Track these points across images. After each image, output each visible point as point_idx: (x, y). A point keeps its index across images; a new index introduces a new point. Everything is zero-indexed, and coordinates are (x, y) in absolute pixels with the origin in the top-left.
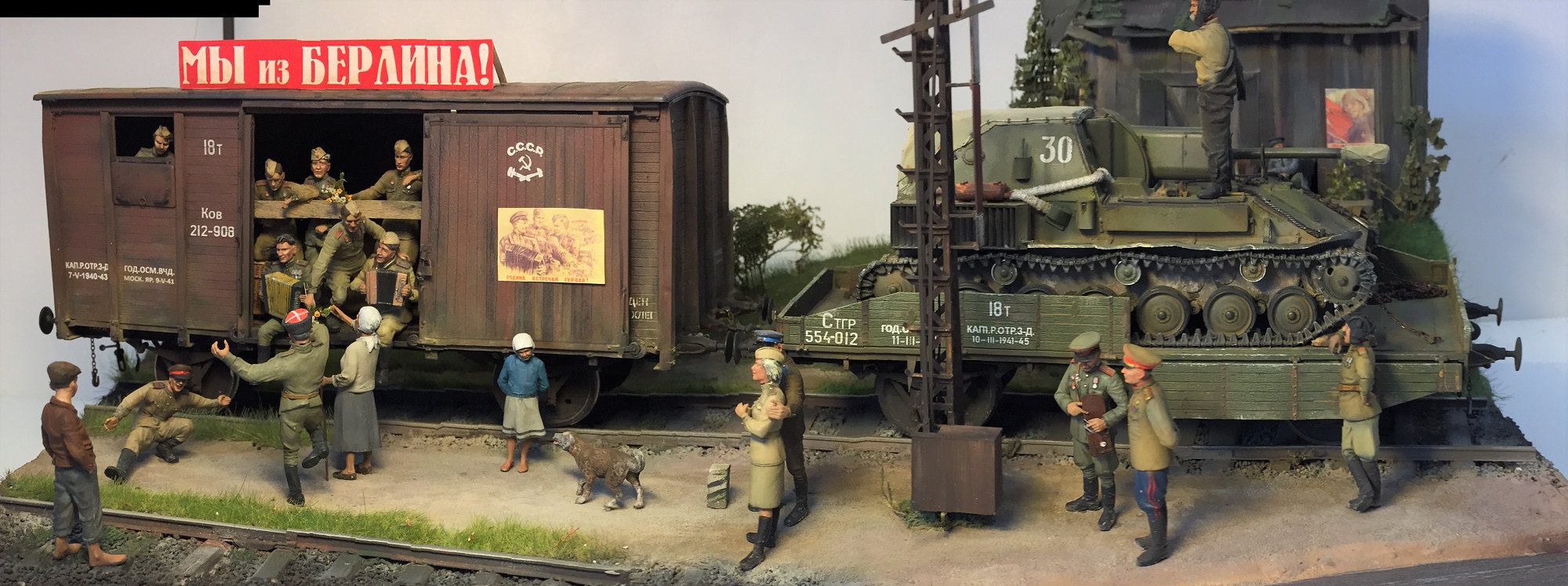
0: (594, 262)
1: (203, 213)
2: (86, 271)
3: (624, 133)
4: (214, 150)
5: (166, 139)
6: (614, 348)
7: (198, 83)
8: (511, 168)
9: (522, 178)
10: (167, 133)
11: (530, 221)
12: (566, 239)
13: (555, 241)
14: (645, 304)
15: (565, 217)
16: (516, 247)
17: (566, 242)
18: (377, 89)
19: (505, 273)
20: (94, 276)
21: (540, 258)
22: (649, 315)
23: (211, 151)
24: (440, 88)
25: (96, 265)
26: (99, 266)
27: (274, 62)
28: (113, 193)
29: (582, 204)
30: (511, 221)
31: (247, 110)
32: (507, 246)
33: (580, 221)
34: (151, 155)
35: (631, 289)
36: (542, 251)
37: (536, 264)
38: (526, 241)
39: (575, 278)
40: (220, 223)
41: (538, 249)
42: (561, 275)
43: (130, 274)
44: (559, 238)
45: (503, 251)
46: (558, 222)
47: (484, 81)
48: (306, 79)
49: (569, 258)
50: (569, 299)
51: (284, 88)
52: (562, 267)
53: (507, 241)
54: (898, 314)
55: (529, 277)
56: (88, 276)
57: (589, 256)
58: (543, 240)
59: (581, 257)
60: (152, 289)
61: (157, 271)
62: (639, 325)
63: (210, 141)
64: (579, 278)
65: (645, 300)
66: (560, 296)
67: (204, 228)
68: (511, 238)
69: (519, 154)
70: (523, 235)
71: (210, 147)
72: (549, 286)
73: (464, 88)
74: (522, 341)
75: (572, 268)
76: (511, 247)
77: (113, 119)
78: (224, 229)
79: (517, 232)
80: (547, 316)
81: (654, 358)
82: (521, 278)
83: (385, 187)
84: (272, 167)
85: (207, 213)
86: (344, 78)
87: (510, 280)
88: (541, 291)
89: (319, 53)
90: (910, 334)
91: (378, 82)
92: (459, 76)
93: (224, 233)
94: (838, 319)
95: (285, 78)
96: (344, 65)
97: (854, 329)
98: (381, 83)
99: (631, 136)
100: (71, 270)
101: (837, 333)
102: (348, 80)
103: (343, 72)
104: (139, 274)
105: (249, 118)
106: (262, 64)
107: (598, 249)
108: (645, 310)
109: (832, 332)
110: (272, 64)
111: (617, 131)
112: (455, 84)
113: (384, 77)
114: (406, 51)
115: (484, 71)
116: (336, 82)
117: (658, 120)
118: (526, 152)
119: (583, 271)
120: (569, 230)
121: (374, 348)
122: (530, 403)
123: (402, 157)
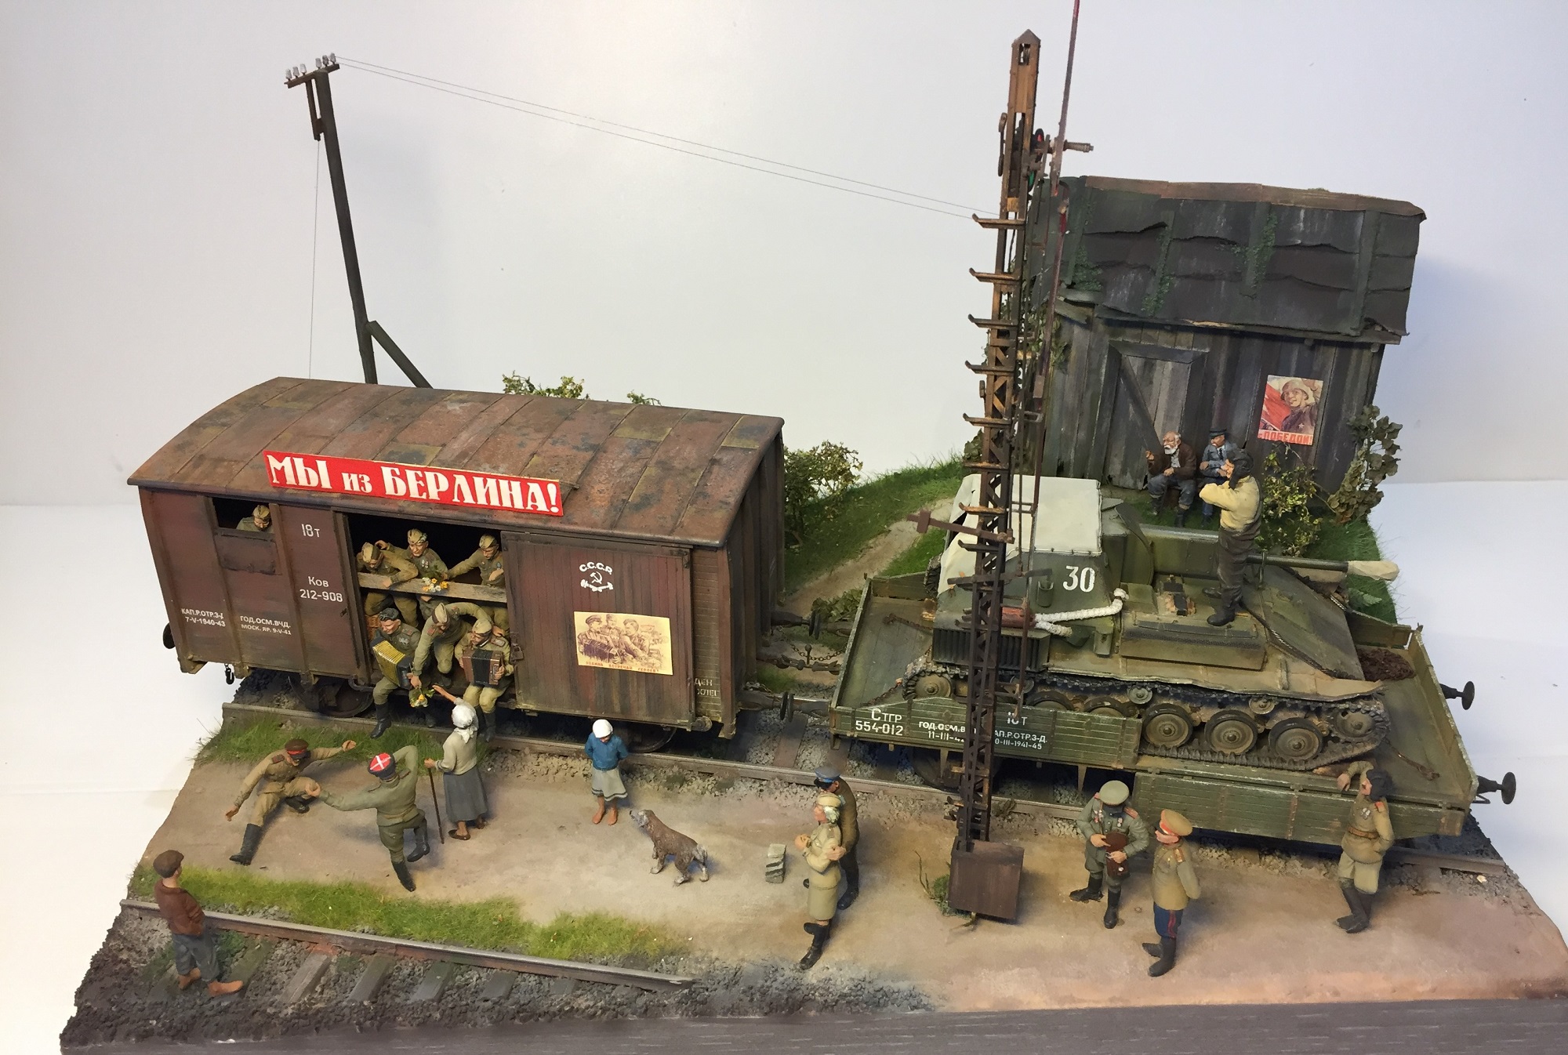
1: (310, 581)
2: (203, 617)
3: (684, 561)
4: (312, 533)
5: (265, 519)
6: (682, 720)
7: (287, 483)
8: (583, 581)
9: (594, 589)
10: (266, 514)
11: (604, 622)
12: (637, 639)
13: (627, 639)
14: (709, 684)
15: (635, 621)
16: (593, 642)
17: (637, 641)
18: (455, 505)
19: (583, 660)
20: (211, 622)
21: (614, 651)
22: (714, 693)
23: (310, 533)
24: (512, 509)
25: (212, 614)
26: (215, 615)
27: (356, 475)
28: (219, 558)
29: (650, 612)
30: (586, 622)
31: (336, 512)
32: (584, 640)
34: (253, 528)
35: (696, 673)
37: (611, 656)
38: (601, 638)
40: (328, 590)
41: (612, 645)
42: (635, 666)
43: (247, 623)
44: (631, 637)
45: (581, 644)
46: (628, 625)
47: (555, 510)
48: (390, 490)
49: (640, 653)
50: (643, 683)
51: (369, 495)
52: (634, 660)
53: (584, 636)
54: (935, 713)
55: (606, 665)
56: (205, 622)
57: (658, 652)
58: (616, 638)
59: (651, 653)
60: (269, 637)
61: (273, 623)
62: (704, 702)
63: (307, 526)
65: (709, 681)
66: (635, 681)
67: (313, 593)
68: (587, 634)
69: (590, 571)
70: (598, 633)
71: (308, 530)
72: (625, 674)
73: (535, 512)
75: (644, 661)
76: (588, 641)
77: (212, 500)
78: (332, 594)
79: (592, 629)
80: (624, 696)
81: (718, 728)
83: (477, 563)
85: (315, 581)
86: (425, 494)
87: (588, 665)
88: (617, 676)
89: (398, 473)
90: (944, 731)
91: (456, 500)
92: (530, 503)
93: (333, 598)
94: (886, 714)
95: (369, 488)
96: (423, 485)
97: (900, 723)
98: (459, 501)
99: (691, 565)
100: (188, 615)
101: (884, 725)
102: (428, 495)
103: (423, 489)
104: (256, 624)
105: (340, 517)
106: (345, 476)
107: (666, 649)
108: (709, 689)
109: (880, 724)
110: (354, 477)
111: (680, 562)
112: (527, 509)
113: (461, 497)
114: (478, 481)
115: (553, 502)
116: (418, 496)
117: (716, 552)
118: (595, 570)
119: (653, 664)
120: (639, 632)
121: (470, 738)
122: (612, 774)
123: (487, 551)
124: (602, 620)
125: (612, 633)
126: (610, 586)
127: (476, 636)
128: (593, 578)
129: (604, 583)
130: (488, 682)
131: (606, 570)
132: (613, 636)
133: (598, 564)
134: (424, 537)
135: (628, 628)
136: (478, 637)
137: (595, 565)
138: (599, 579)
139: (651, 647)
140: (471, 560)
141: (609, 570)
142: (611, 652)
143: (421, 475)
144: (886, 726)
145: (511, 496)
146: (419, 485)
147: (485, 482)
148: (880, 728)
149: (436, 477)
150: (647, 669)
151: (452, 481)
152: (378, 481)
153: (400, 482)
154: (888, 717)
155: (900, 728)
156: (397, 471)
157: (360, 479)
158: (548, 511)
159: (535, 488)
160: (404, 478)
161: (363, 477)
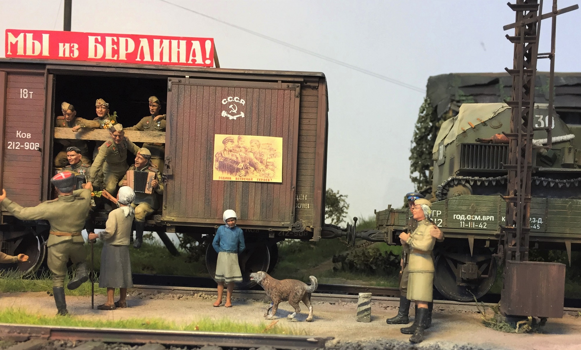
0: (275, 169)
1: (17, 134)
3: (296, 94)
4: (27, 95)
6: (286, 224)
7: (18, 54)
8: (224, 111)
9: (231, 118)
11: (236, 143)
13: (251, 155)
14: (305, 199)
15: (258, 141)
16: (226, 159)
17: (258, 156)
18: (138, 62)
21: (241, 166)
22: (307, 206)
23: (25, 96)
24: (178, 63)
27: (69, 44)
29: (269, 134)
30: (223, 143)
31: (49, 72)
32: (220, 158)
33: (268, 144)
35: (297, 192)
37: (238, 170)
38: (232, 155)
40: (29, 141)
41: (240, 160)
44: (254, 153)
45: (217, 161)
46: (253, 144)
47: (208, 62)
48: (91, 55)
49: (260, 166)
50: (259, 192)
51: (76, 59)
52: (255, 172)
53: (220, 155)
54: (464, 208)
55: (233, 178)
57: (273, 165)
58: (243, 155)
62: (301, 212)
63: (24, 90)
64: (266, 179)
65: (305, 196)
66: (254, 191)
67: (18, 144)
68: (223, 153)
69: (230, 104)
70: (231, 151)
71: (24, 93)
72: (246, 184)
73: (194, 64)
74: (229, 214)
75: (262, 172)
76: (222, 159)
78: (32, 145)
79: (227, 149)
80: (244, 204)
81: (311, 233)
82: (228, 178)
83: (144, 124)
85: (21, 134)
86: (116, 56)
87: (220, 180)
88: (240, 186)
89: (100, 40)
90: (471, 221)
91: (138, 59)
92: (191, 58)
93: (32, 147)
95: (76, 54)
96: (116, 48)
98: (140, 60)
99: (301, 95)
102: (118, 57)
103: (116, 52)
105: (51, 76)
106: (61, 45)
107: (279, 161)
108: (304, 203)
110: (67, 45)
111: (293, 92)
112: (188, 62)
113: (142, 56)
114: (157, 42)
115: (208, 56)
116: (111, 58)
117: (318, 88)
118: (234, 102)
119: (268, 174)
120: (260, 148)
121: (129, 215)
122: (234, 257)
123: (153, 106)
124: (234, 141)
125: (241, 151)
126: (242, 115)
127: (139, 157)
128: (231, 109)
129: (238, 113)
130: (144, 192)
131: (241, 102)
132: (241, 153)
133: (236, 98)
134: (108, 104)
135: (253, 146)
136: (141, 159)
137: (233, 99)
138: (235, 110)
139: (268, 160)
140: (139, 125)
141: (243, 102)
142: (238, 167)
143: (116, 40)
145: (179, 52)
146: (113, 48)
147: (161, 43)
149: (127, 41)
150: (263, 179)
151: (137, 43)
152: (84, 49)
153: (100, 47)
155: (440, 221)
156: (99, 38)
157: (71, 48)
158: (203, 63)
159: (196, 45)
160: (103, 43)
161: (73, 45)
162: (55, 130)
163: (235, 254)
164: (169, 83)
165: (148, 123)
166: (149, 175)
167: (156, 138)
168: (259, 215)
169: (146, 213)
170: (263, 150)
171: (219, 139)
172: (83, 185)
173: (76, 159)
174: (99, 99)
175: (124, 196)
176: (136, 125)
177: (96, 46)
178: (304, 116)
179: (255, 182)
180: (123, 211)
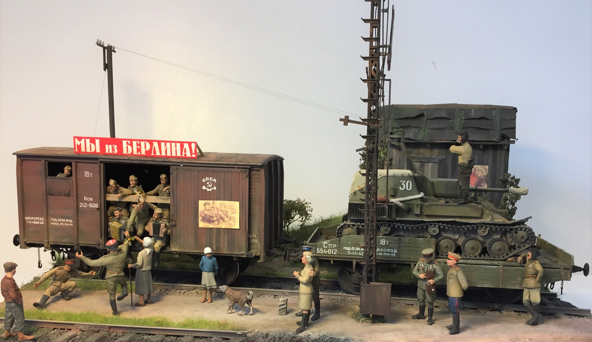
0: (235, 221)
1: (85, 198)
2: (34, 221)
3: (247, 175)
4: (89, 175)
5: (69, 171)
6: (243, 252)
7: (82, 151)
8: (204, 186)
9: (208, 190)
10: (70, 168)
11: (211, 205)
12: (225, 212)
13: (221, 213)
14: (254, 236)
15: (225, 204)
16: (206, 215)
17: (225, 213)
18: (152, 157)
19: (202, 224)
20: (37, 223)
21: (215, 219)
22: (256, 241)
23: (88, 176)
24: (176, 157)
25: (38, 218)
26: (40, 219)
27: (111, 145)
28: (46, 190)
29: (231, 200)
30: (204, 206)
31: (101, 162)
32: (202, 214)
33: (230, 206)
34: (63, 176)
35: (250, 232)
36: (216, 216)
37: (213, 221)
38: (210, 213)
39: (228, 226)
40: (92, 202)
41: (214, 215)
42: (223, 225)
43: (54, 222)
44: (222, 211)
45: (201, 216)
46: (222, 206)
47: (194, 156)
48: (125, 152)
49: (226, 219)
50: (226, 234)
51: (116, 155)
52: (223, 222)
53: (202, 213)
54: (350, 243)
55: (211, 226)
56: (35, 222)
57: (234, 218)
58: (216, 212)
59: (231, 219)
60: (63, 228)
61: (65, 220)
62: (252, 245)
63: (87, 172)
64: (230, 226)
65: (255, 235)
66: (223, 233)
67: (85, 204)
68: (204, 211)
69: (207, 182)
70: (209, 210)
71: (87, 174)
72: (219, 230)
73: (186, 157)
74: (207, 250)
75: (227, 223)
76: (204, 215)
77: (47, 163)
78: (94, 205)
79: (206, 209)
80: (218, 241)
81: (258, 258)
82: (208, 226)
83: (158, 191)
84: (112, 182)
85: (87, 198)
86: (139, 152)
87: (203, 227)
88: (215, 231)
89: (129, 143)
90: (354, 251)
91: (153, 154)
92: (184, 153)
93: (94, 206)
94: (329, 245)
95: (116, 151)
96: (139, 148)
97: (335, 248)
98: (154, 155)
99: (250, 176)
100: (28, 220)
101: (329, 250)
102: (141, 153)
103: (139, 150)
104: (58, 222)
105: (102, 164)
106: (107, 146)
107: (237, 216)
108: (254, 239)
109: (327, 249)
110: (110, 146)
111: (245, 174)
112: (182, 156)
113: (155, 153)
114: (163, 144)
115: (193, 152)
116: (136, 154)
117: (260, 171)
118: (209, 181)
119: (231, 224)
120: (226, 209)
121: (150, 253)
122: (211, 274)
123: (163, 180)
124: (210, 204)
125: (215, 210)
126: (215, 188)
127: (155, 215)
128: (208, 185)
129: (212, 187)
130: (159, 235)
131: (214, 181)
132: (215, 212)
133: (211, 178)
134: (136, 178)
135: (221, 207)
136: (156, 215)
137: (209, 179)
138: (210, 185)
139: (231, 216)
140: (155, 190)
141: (215, 180)
142: (213, 219)
143: (139, 143)
144: (330, 250)
145: (176, 150)
146: (137, 148)
147: (166, 145)
148: (327, 251)
149: (145, 143)
151: (152, 145)
152: (120, 148)
153: (130, 147)
154: (330, 246)
155: (335, 251)
156: (129, 142)
157: (113, 147)
158: (191, 156)
159: (186, 146)
160: (131, 145)
161: (114, 146)
162: (107, 196)
163: (212, 273)
164: (171, 170)
165: (161, 189)
166: (161, 226)
167: (165, 200)
168: (227, 247)
169: (161, 247)
170: (228, 210)
171: (201, 203)
172: (124, 232)
173: (119, 215)
174: (131, 175)
175: (146, 244)
176: (154, 189)
177: (127, 147)
178: (252, 187)
179: (224, 228)
180: (146, 251)
